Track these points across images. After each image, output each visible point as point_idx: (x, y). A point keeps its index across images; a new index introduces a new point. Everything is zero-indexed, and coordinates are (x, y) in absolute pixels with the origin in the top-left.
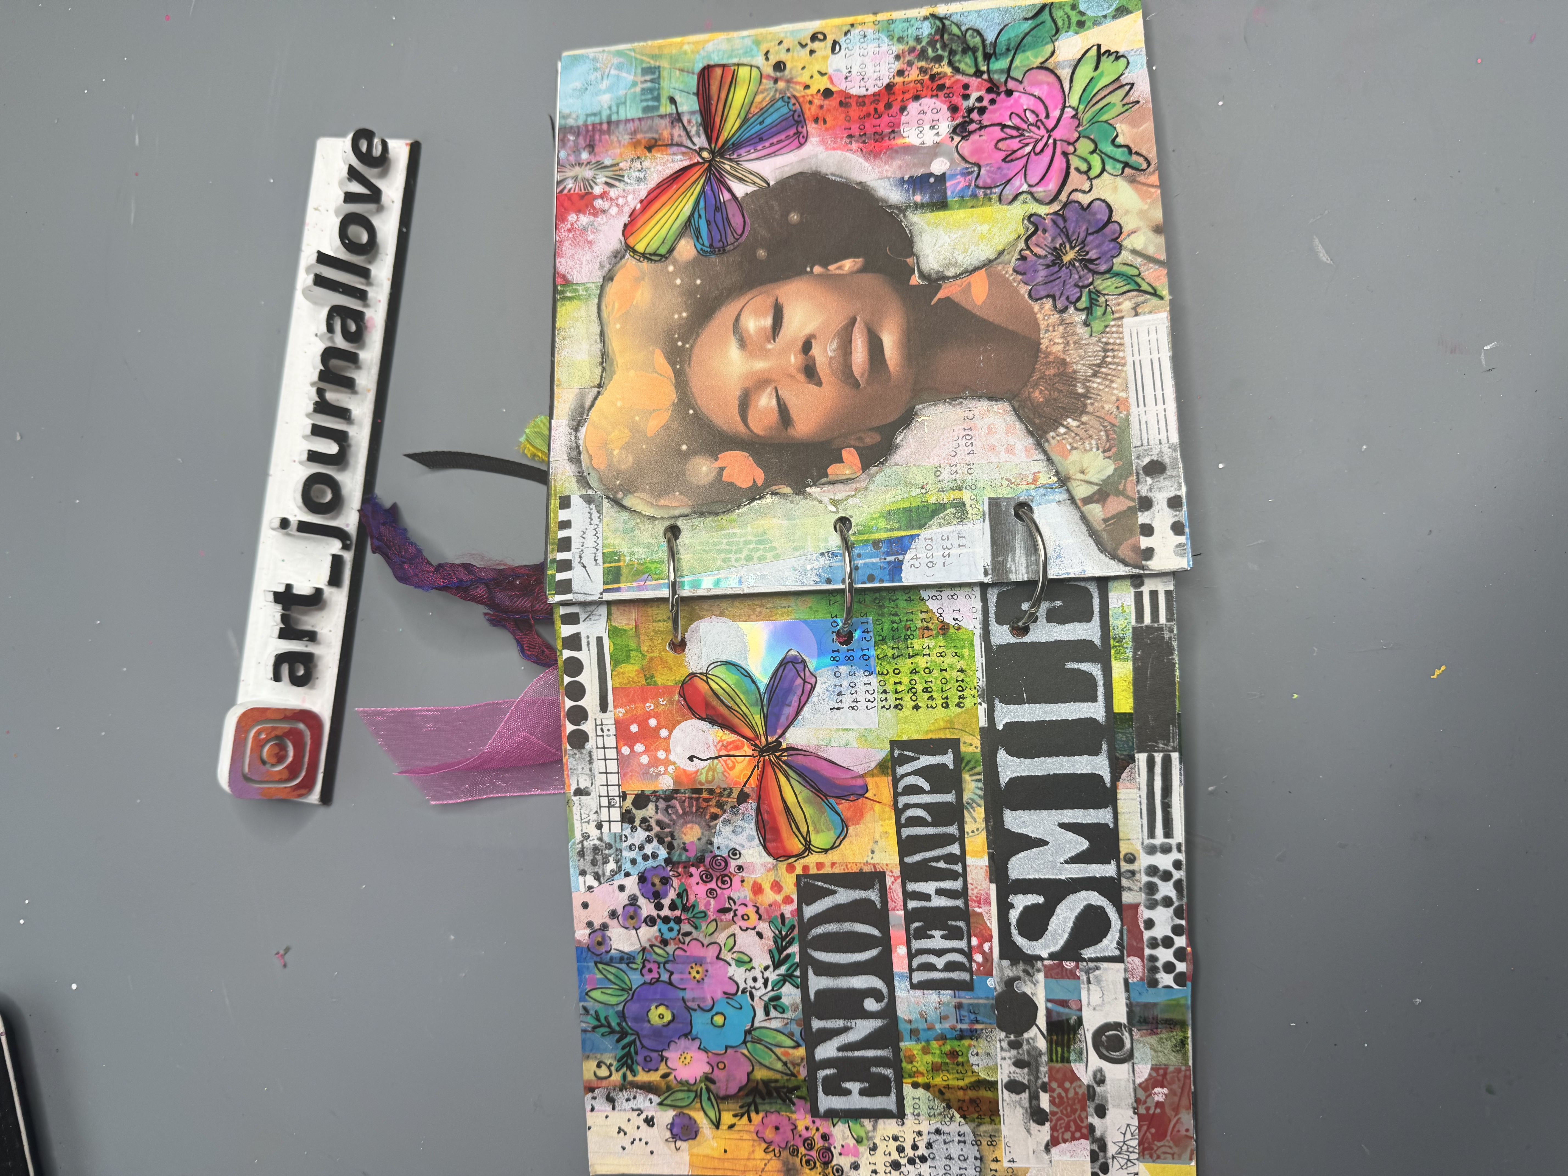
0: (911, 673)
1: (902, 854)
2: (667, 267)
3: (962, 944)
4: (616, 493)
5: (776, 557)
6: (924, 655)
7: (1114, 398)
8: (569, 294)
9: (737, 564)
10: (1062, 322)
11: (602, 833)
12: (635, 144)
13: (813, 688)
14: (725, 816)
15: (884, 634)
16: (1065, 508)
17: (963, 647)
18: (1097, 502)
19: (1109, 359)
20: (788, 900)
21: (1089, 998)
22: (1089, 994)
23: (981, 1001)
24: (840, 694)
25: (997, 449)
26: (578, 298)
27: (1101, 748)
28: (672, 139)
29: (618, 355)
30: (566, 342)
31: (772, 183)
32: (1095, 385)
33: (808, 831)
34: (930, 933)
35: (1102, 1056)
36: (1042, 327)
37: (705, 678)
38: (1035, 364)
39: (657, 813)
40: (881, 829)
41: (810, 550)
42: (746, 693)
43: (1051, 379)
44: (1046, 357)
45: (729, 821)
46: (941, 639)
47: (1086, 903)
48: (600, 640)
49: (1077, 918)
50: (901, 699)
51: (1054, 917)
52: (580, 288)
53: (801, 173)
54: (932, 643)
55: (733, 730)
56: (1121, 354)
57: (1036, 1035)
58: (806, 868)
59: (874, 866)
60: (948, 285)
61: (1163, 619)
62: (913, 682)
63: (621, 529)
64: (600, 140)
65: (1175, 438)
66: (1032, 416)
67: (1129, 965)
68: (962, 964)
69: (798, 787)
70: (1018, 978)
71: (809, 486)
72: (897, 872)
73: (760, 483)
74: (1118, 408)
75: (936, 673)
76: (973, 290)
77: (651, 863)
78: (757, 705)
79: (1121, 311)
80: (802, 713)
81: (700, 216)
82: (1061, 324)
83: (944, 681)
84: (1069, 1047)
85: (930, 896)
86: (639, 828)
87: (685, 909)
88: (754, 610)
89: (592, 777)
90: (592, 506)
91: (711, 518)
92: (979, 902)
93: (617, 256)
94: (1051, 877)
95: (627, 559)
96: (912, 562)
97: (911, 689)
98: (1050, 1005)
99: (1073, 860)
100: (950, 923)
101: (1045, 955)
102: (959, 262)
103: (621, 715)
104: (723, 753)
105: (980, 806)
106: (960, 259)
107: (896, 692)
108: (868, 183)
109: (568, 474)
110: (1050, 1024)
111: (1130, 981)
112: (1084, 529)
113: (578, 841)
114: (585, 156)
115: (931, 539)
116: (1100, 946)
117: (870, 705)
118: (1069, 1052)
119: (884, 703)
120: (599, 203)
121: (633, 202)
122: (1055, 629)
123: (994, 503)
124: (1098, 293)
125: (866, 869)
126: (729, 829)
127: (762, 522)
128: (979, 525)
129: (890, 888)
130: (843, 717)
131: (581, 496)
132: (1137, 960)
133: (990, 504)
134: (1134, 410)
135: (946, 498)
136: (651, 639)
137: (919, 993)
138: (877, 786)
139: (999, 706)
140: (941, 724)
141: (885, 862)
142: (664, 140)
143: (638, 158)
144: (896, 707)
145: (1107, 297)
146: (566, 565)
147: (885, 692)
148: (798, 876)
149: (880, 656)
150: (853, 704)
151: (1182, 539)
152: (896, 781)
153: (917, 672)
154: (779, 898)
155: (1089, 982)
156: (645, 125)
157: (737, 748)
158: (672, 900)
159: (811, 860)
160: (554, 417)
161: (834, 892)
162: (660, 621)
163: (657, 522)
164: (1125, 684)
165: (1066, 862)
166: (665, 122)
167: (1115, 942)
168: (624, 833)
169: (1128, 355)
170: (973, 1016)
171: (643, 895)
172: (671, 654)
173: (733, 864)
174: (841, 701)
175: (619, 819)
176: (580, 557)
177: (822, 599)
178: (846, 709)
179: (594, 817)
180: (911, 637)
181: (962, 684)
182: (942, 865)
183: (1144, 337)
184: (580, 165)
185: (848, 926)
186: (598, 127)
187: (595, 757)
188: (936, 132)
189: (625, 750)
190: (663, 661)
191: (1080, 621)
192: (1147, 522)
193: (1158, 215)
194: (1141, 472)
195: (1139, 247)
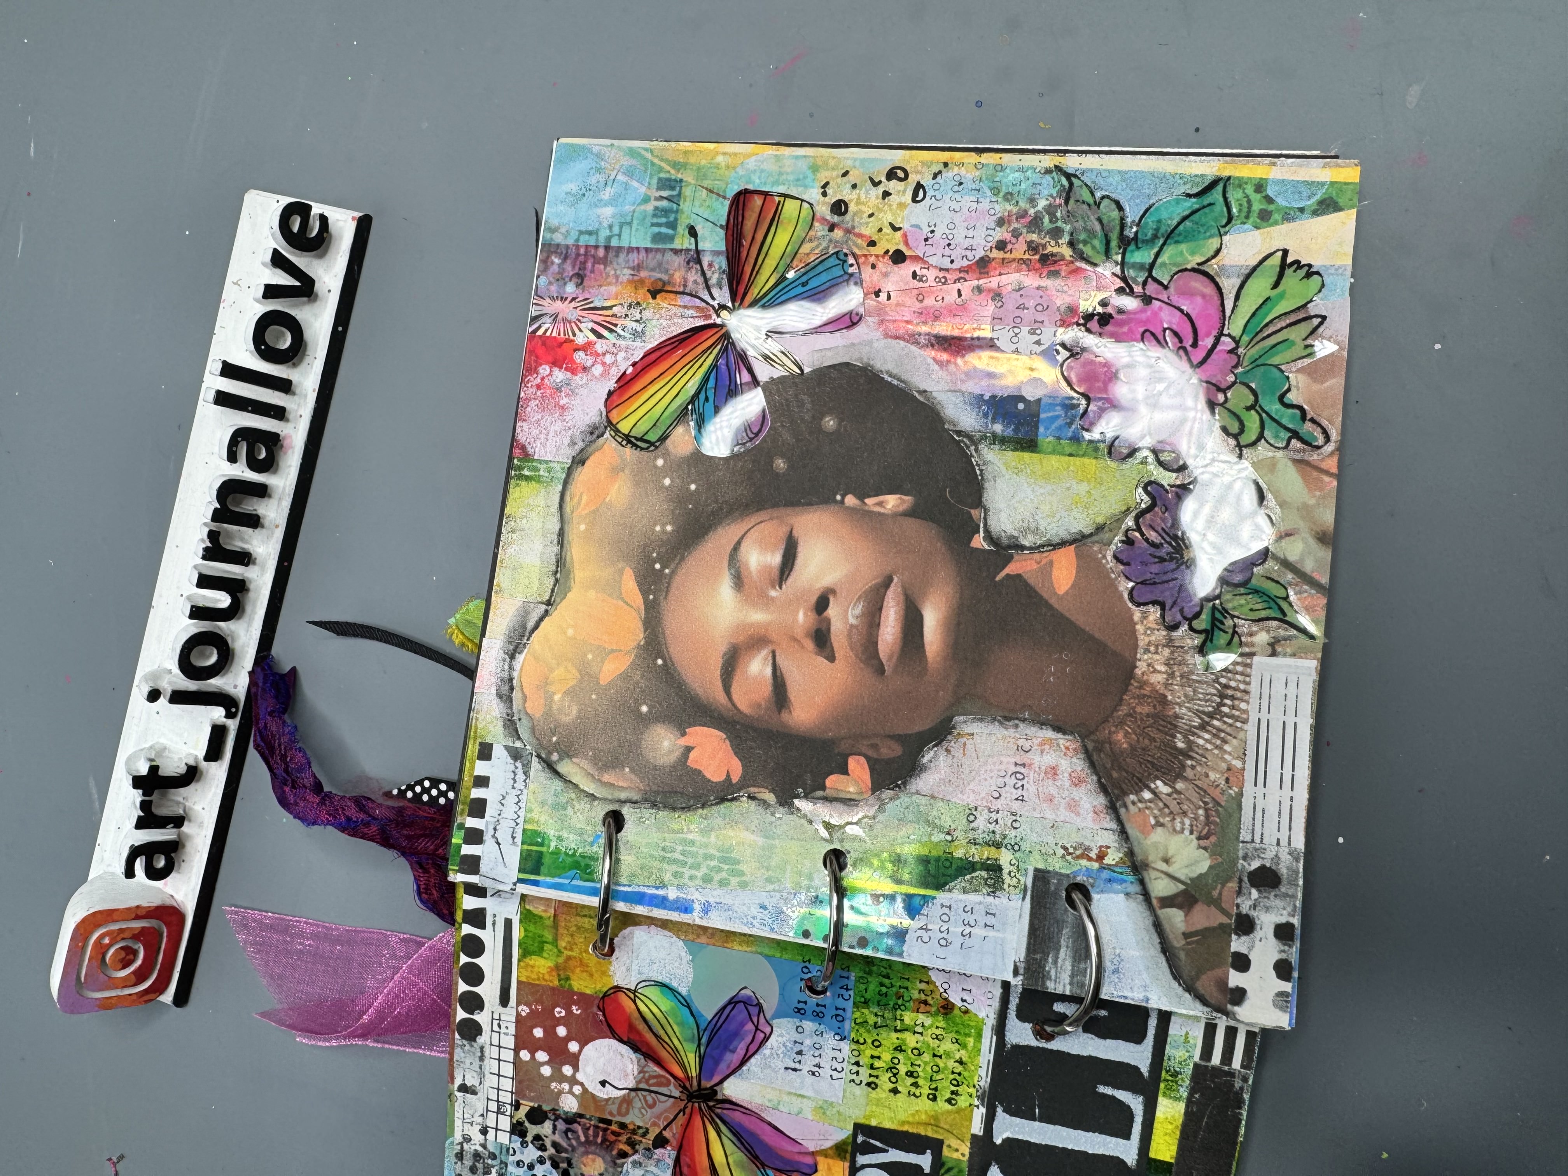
0: (895, 1049)
2: (655, 458)
4: (550, 753)
5: (743, 885)
6: (915, 1033)
7: (1224, 766)
8: (526, 472)
9: (690, 883)
10: (1169, 643)
11: (485, 1140)
12: (637, 284)
14: (636, 1157)
15: (868, 996)
16: (1134, 904)
17: (968, 1035)
18: (1180, 907)
19: (1225, 709)
24: (800, 1053)
25: (1056, 801)
26: (537, 479)
28: (685, 286)
29: (576, 566)
30: (514, 536)
31: (807, 370)
32: (1201, 742)
36: (1141, 644)
37: (632, 996)
38: (1124, 693)
39: (554, 1133)
41: (788, 885)
42: (681, 1024)
43: (1142, 720)
44: (1141, 688)
45: (641, 1163)
46: (940, 1018)
48: (508, 923)
50: (877, 1077)
52: (542, 467)
53: (847, 364)
54: (928, 1022)
56: (1243, 706)
60: (1024, 557)
61: (1236, 1064)
62: (896, 1061)
63: (550, 802)
64: (592, 271)
65: (1299, 842)
66: (1109, 766)
71: (797, 796)
73: (735, 779)
74: (1227, 780)
75: (927, 1057)
76: (1055, 573)
78: (693, 1042)
79: (1252, 645)
81: (707, 399)
82: (1166, 646)
83: (935, 1069)
86: (530, 1145)
89: (482, 1075)
90: (518, 764)
91: (666, 813)
93: (594, 433)
95: (553, 845)
96: (920, 933)
97: (892, 1069)
102: (1042, 528)
103: (524, 1014)
106: (1043, 525)
107: (872, 1067)
108: (935, 394)
109: (494, 715)
113: (457, 1141)
114: (570, 289)
115: (950, 907)
117: (836, 1075)
119: (854, 1077)
120: (580, 357)
121: (624, 365)
122: (1091, 1042)
123: (1041, 876)
124: (1225, 612)
126: (638, 1172)
127: (731, 833)
128: (1016, 902)
130: (799, 1081)
131: (507, 748)
133: (1035, 878)
134: (1249, 788)
135: (978, 854)
136: (572, 935)
138: (830, 1170)
139: (1001, 1115)
140: (924, 1117)
142: (674, 285)
143: (638, 303)
144: (869, 1084)
145: (1236, 620)
146: (475, 837)
147: (857, 1064)
149: (858, 1021)
150: (815, 1069)
151: (1287, 987)
153: (901, 1051)
156: (652, 260)
162: (585, 916)
163: (596, 803)
164: (1171, 1127)
166: (679, 260)
168: (512, 1145)
169: (1251, 707)
172: (595, 957)
174: (800, 1062)
175: (508, 1130)
176: (495, 829)
179: (478, 1120)
180: (902, 1008)
181: (958, 1077)
183: (1279, 689)
184: (563, 299)
186: (593, 251)
187: (487, 1054)
188: (1036, 338)
189: (525, 1055)
190: (582, 964)
191: (1127, 1039)
192: (1244, 950)
193: (1328, 517)
194: (1246, 879)
195: (1292, 557)
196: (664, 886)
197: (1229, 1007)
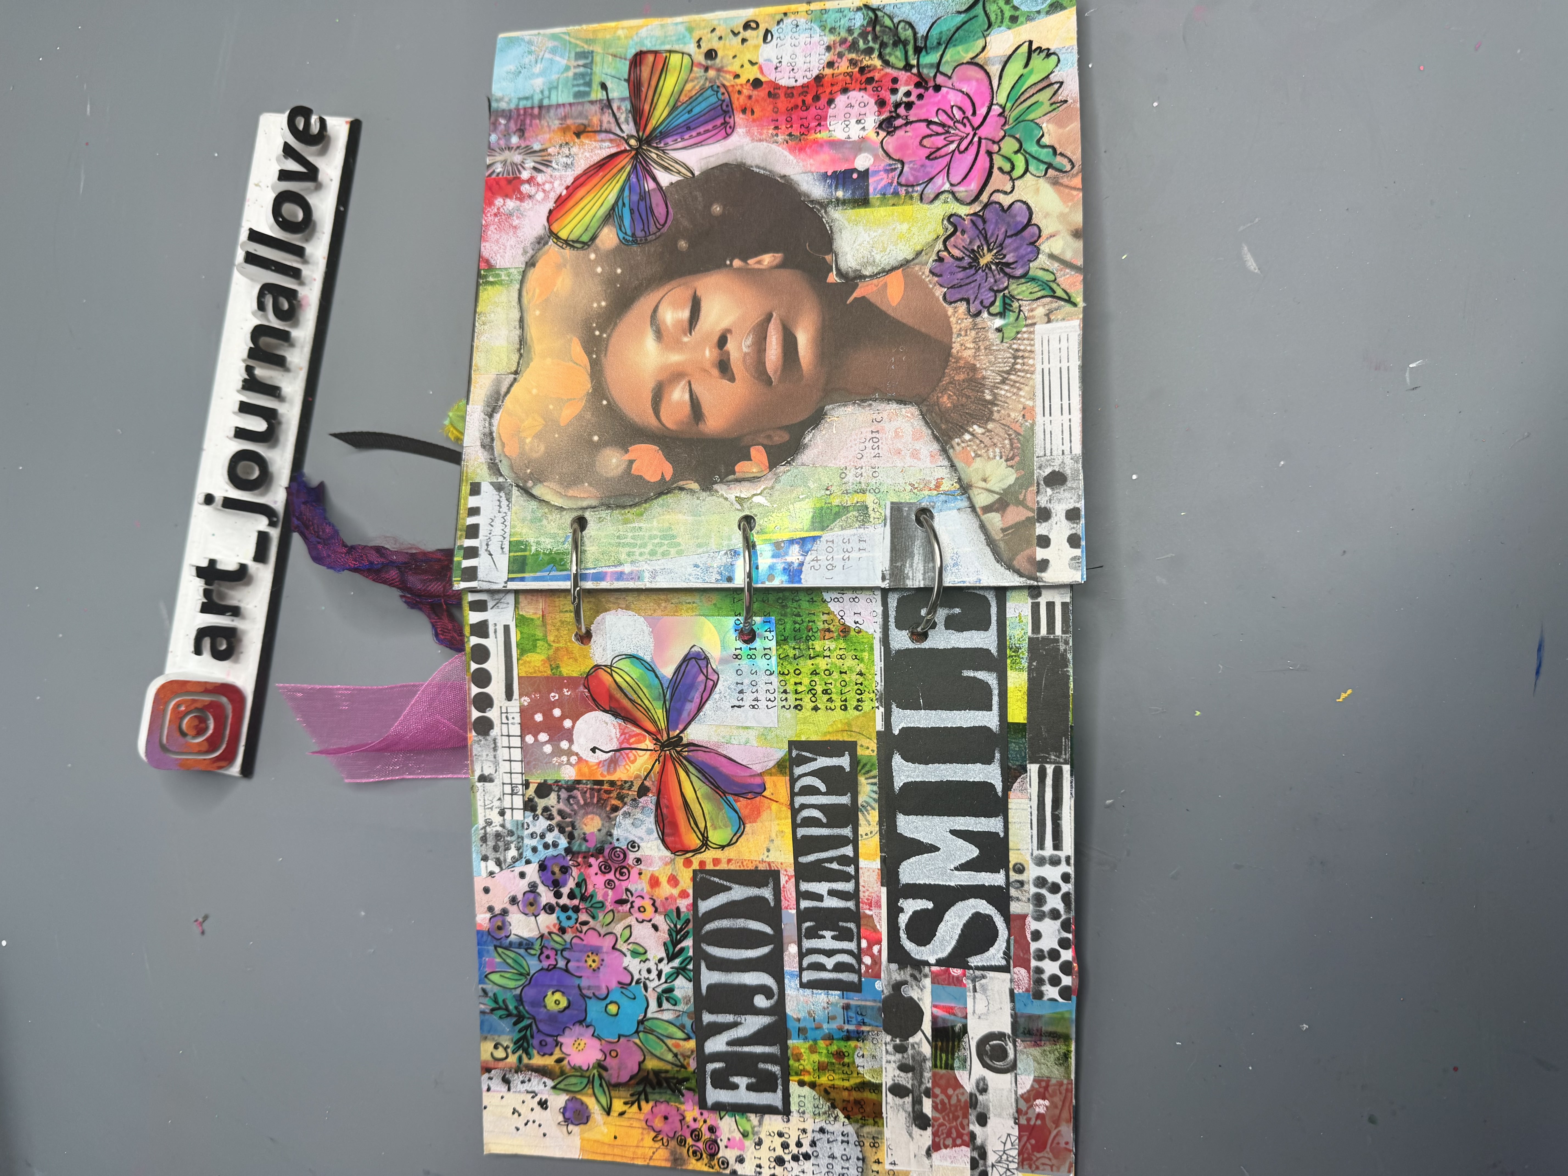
0: (811, 674)
1: (797, 853)
2: (589, 254)
3: (852, 946)
4: (526, 482)
5: (680, 553)
6: (825, 657)
7: (1021, 406)
8: (491, 279)
9: (641, 559)
10: (974, 326)
11: (504, 820)
12: (565, 130)
13: (715, 685)
14: (625, 809)
15: (786, 634)
16: (965, 516)
17: (863, 651)
18: (997, 511)
19: (1018, 367)
20: (683, 894)
21: (974, 1006)
22: (974, 1002)
23: (868, 1003)
24: (741, 692)
25: (903, 453)
26: (500, 283)
27: (994, 757)
28: (601, 126)
29: (535, 341)
30: (486, 327)
31: (697, 173)
32: (1003, 392)
33: (706, 827)
34: (821, 933)
35: (985, 1065)
36: (954, 330)
37: (609, 671)
38: (945, 368)
39: (559, 802)
40: (778, 828)
41: (714, 547)
42: (649, 687)
43: (959, 385)
44: (957, 362)
45: (629, 814)
46: (841, 641)
47: (974, 911)
48: (507, 628)
49: (965, 925)
50: (801, 700)
51: (942, 923)
52: (503, 273)
53: (726, 165)
54: (832, 645)
55: (636, 723)
56: (1031, 362)
57: (921, 1040)
58: (702, 863)
59: (769, 865)
60: (866, 284)
61: (1058, 631)
62: (813, 683)
63: (529, 518)
64: (531, 125)
65: (1078, 449)
66: (939, 421)
67: (1015, 976)
68: (851, 965)
69: (697, 783)
70: (905, 983)
71: (716, 483)
72: (791, 871)
73: (668, 477)
74: (1024, 416)
75: (836, 675)
76: (889, 291)
77: (551, 852)
78: (659, 699)
79: (1033, 317)
80: (704, 710)
81: (624, 204)
82: (973, 329)
83: (843, 683)
84: (953, 1054)
85: (822, 896)
86: (541, 817)
87: (583, 898)
88: (659, 605)
89: (496, 764)
90: (502, 494)
91: (617, 512)
92: (870, 905)
93: (541, 242)
94: (941, 883)
95: (533, 549)
96: (812, 563)
97: (811, 690)
98: (935, 1011)
99: (963, 867)
100: (841, 924)
101: (932, 961)
102: (877, 261)
103: (526, 704)
104: (625, 745)
105: (874, 809)
106: (878, 258)
107: (796, 692)
108: (792, 177)
109: (480, 460)
110: (935, 1030)
111: (1016, 991)
112: (982, 537)
113: (481, 827)
114: (515, 140)
115: (833, 542)
116: (987, 954)
117: (770, 704)
118: (953, 1059)
119: (784, 703)
120: (525, 188)
121: (559, 189)
122: (953, 637)
123: (896, 508)
124: (1012, 297)
125: (762, 867)
126: (628, 821)
127: (668, 517)
128: (880, 529)
129: (784, 887)
130: (743, 715)
131: (492, 483)
132: (1023, 971)
133: (892, 509)
134: (1039, 419)
135: (849, 500)
136: (558, 630)
137: (808, 992)
138: (775, 786)
139: (896, 711)
140: (839, 726)
141: (780, 861)
142: (593, 126)
143: (567, 143)
144: (796, 707)
145: (1021, 302)
146: (472, 553)
147: (785, 692)
148: (694, 871)
150: (754, 703)
151: (1077, 552)
152: (793, 781)
153: (817, 674)
154: (675, 892)
155: (975, 990)
156: (575, 111)
157: (639, 742)
158: (571, 889)
159: (708, 856)
160: (470, 402)
161: (730, 889)
162: (566, 611)
163: (564, 513)
164: (1020, 694)
165: (956, 869)
166: (596, 108)
167: (1002, 952)
168: (526, 820)
169: (1037, 363)
170: (860, 1018)
171: (542, 882)
172: (577, 645)
173: (632, 856)
174: (742, 699)
175: (522, 807)
176: (487, 545)
177: (726, 596)
178: (747, 707)
179: (497, 804)
180: (813, 638)
181: (861, 687)
182: (835, 866)
183: (1054, 345)
184: (510, 149)
185: (741, 923)
186: (530, 111)
187: (499, 744)
188: (862, 126)
189: (530, 739)
190: (569, 652)
191: (978, 629)
192: (1045, 533)
193: (1078, 218)
194: (1042, 482)
195: (1056, 252)
196: (621, 564)
197: (1038, 574)
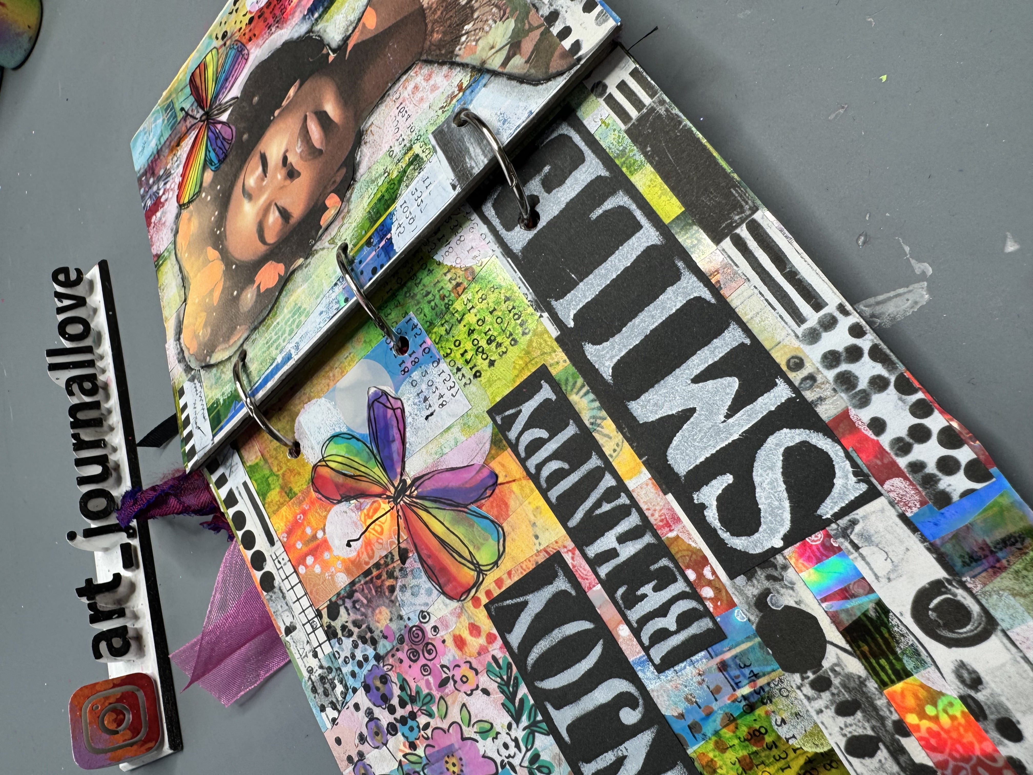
0: (469, 335)
1: (563, 519)
3: (679, 586)
5: (308, 315)
6: (469, 310)
8: (161, 262)
9: (285, 344)
11: (319, 660)
12: (171, 150)
14: (399, 584)
15: (429, 318)
16: (492, 85)
17: (496, 277)
20: (491, 639)
21: (871, 569)
22: (868, 564)
23: (744, 647)
24: (426, 399)
25: (425, 97)
26: (166, 259)
27: (678, 269)
30: (164, 291)
33: (470, 553)
34: (639, 593)
35: (950, 643)
39: (349, 614)
40: (531, 507)
45: (404, 585)
46: (474, 285)
47: (782, 450)
48: (245, 484)
49: (783, 474)
50: (475, 365)
51: (758, 490)
52: (165, 254)
54: (469, 295)
55: (364, 494)
57: (838, 658)
58: (488, 593)
59: (547, 552)
61: (647, 100)
62: (476, 342)
63: (214, 383)
64: (156, 166)
67: (891, 495)
68: (694, 609)
69: (440, 514)
70: (766, 593)
72: (571, 545)
75: (489, 318)
77: (367, 667)
80: (407, 440)
83: (499, 321)
84: (894, 653)
85: (614, 550)
86: (343, 638)
87: (413, 700)
88: (329, 378)
89: (290, 609)
90: (196, 381)
92: (668, 525)
94: (723, 445)
95: (221, 401)
96: (398, 232)
97: (478, 350)
98: (824, 605)
99: (734, 409)
100: (652, 568)
101: (779, 544)
102: (352, 19)
103: (286, 540)
105: (604, 419)
106: (352, 17)
107: (467, 362)
109: (180, 372)
110: (847, 632)
111: (909, 514)
112: (514, 84)
113: (307, 679)
114: (151, 181)
115: (405, 202)
116: (835, 491)
117: (454, 391)
118: (899, 660)
119: (464, 380)
120: (163, 198)
122: (560, 194)
123: (438, 133)
125: (541, 559)
126: (408, 593)
127: (292, 298)
129: (574, 566)
130: (439, 419)
131: (189, 380)
132: (897, 482)
133: (435, 137)
135: (403, 164)
136: (276, 458)
137: (670, 673)
138: (503, 466)
139: (557, 305)
140: (521, 362)
141: (553, 540)
143: (175, 155)
144: (475, 376)
146: (189, 437)
147: (459, 370)
148: (486, 606)
149: (437, 341)
150: (441, 401)
152: (514, 447)
153: (473, 331)
154: (482, 640)
155: (856, 547)
156: (173, 136)
158: (399, 696)
159: (489, 582)
160: (167, 343)
161: (526, 603)
165: (729, 416)
166: (182, 123)
167: (851, 476)
168: (335, 649)
170: (747, 671)
171: (375, 705)
172: (294, 460)
173: (428, 628)
174: (430, 406)
175: (326, 639)
176: (197, 425)
177: (369, 327)
178: (437, 409)
179: (308, 648)
180: (451, 303)
181: (515, 311)
182: (606, 507)
184: (151, 188)
185: (558, 634)
186: (154, 160)
187: (284, 590)
189: (302, 570)
190: (291, 471)
191: (575, 167)
192: (561, 27)
196: (274, 360)
